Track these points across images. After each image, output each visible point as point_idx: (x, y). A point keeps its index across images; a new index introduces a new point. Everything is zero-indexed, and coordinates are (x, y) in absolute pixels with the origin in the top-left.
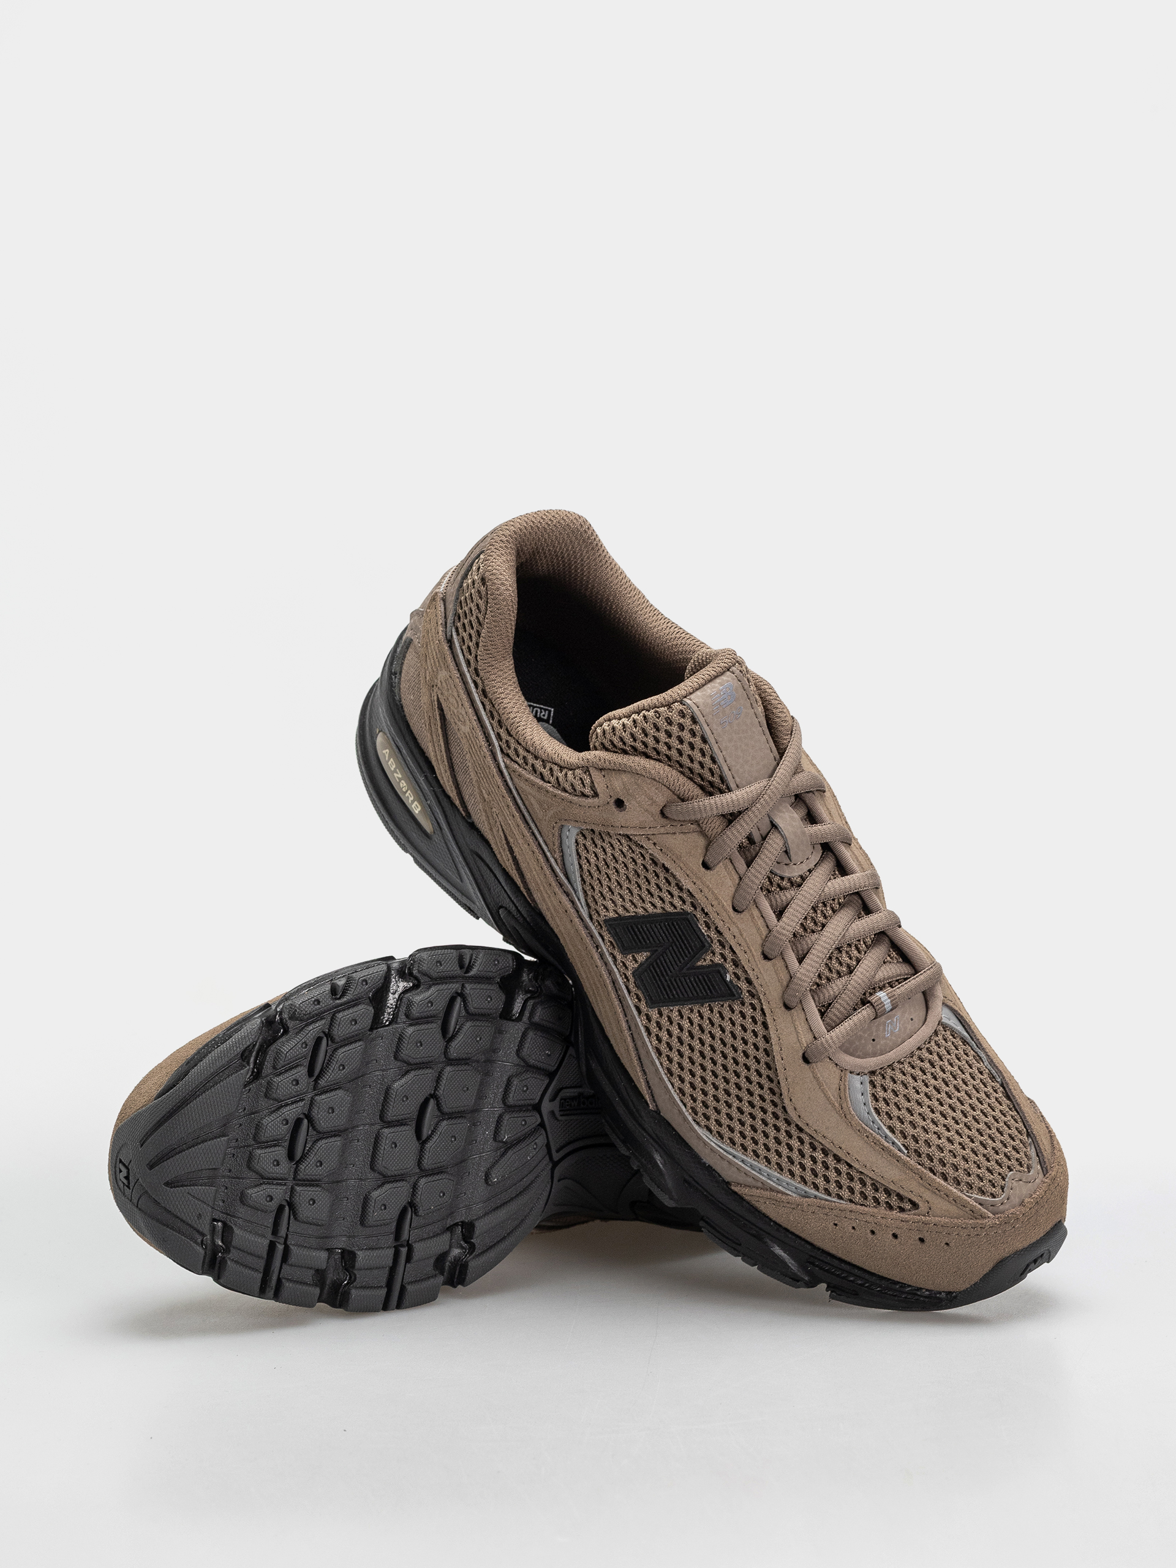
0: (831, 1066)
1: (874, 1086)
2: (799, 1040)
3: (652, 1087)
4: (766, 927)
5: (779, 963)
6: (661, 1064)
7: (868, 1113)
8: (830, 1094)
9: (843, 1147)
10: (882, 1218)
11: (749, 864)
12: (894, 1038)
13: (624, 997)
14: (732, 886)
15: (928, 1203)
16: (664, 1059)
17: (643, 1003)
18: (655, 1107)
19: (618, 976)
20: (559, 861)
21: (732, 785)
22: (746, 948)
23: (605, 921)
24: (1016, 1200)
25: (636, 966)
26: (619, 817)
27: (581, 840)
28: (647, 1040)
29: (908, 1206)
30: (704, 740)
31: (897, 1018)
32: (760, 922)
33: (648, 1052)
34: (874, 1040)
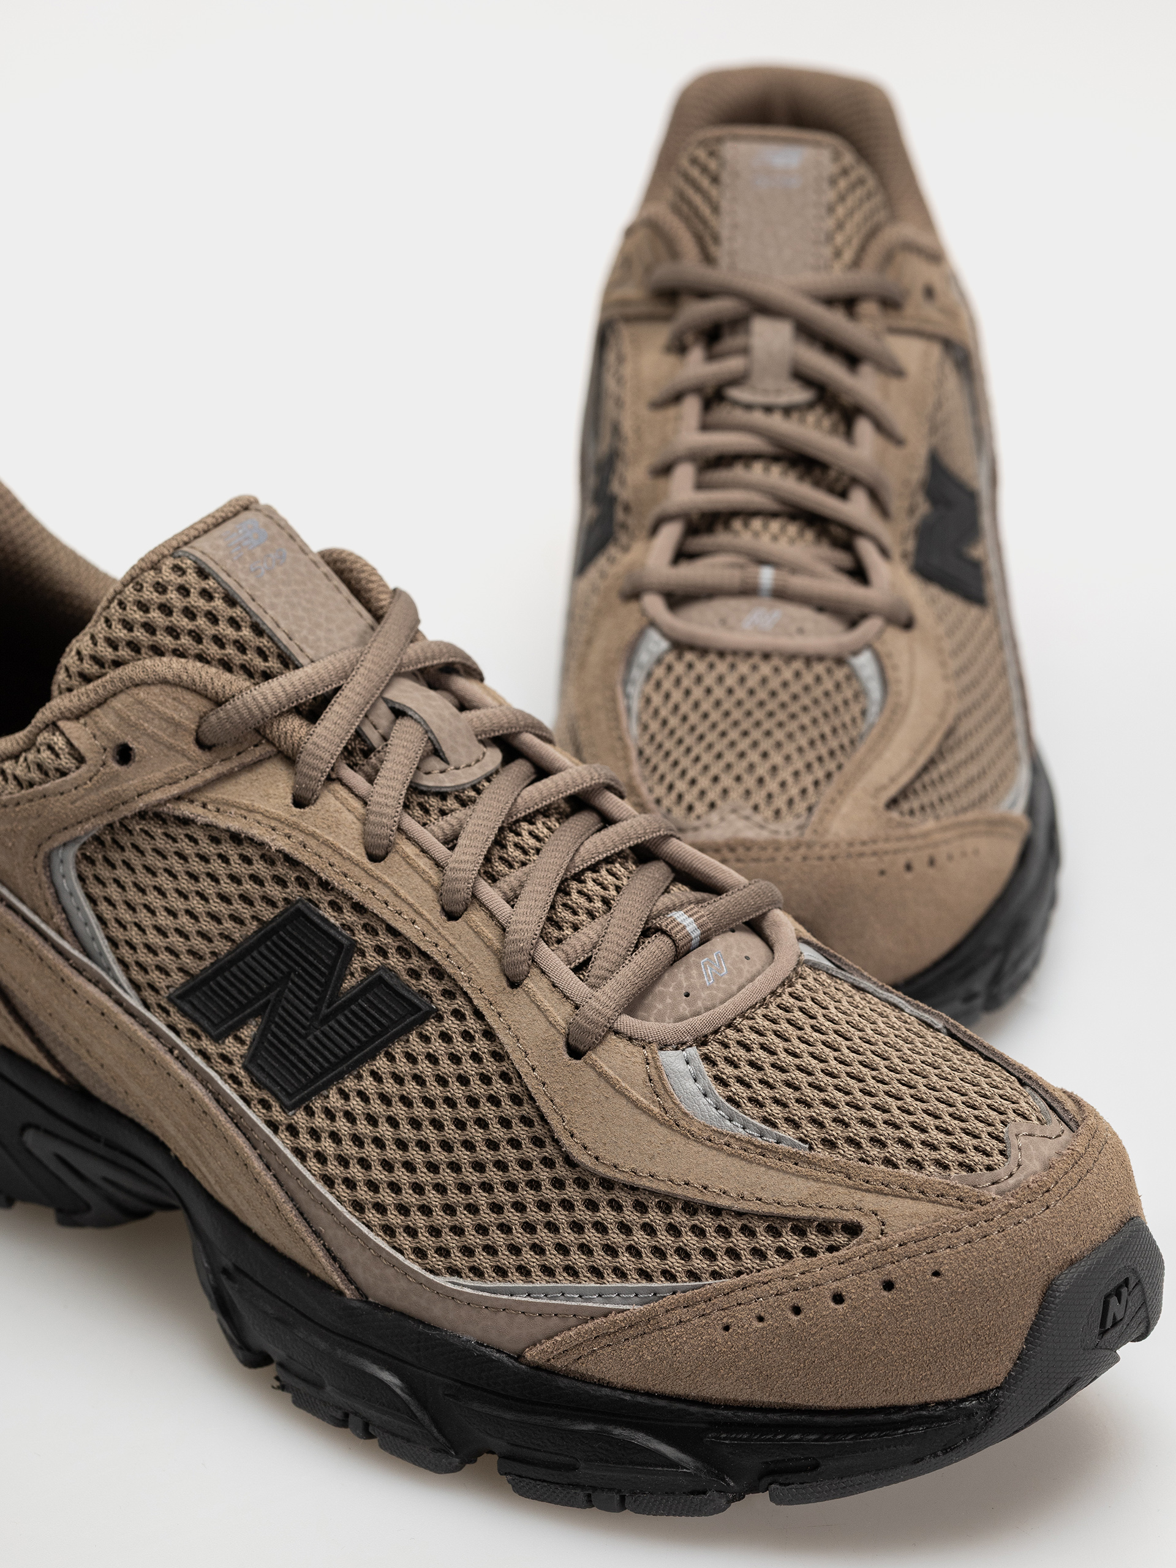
0: (622, 1045)
1: (714, 1064)
2: (550, 1022)
3: (338, 1255)
4: (435, 867)
5: (476, 916)
6: (338, 1198)
7: (717, 1109)
8: (635, 1094)
9: (691, 1178)
10: (803, 1273)
11: (371, 780)
12: (723, 986)
13: (243, 1114)
14: (355, 820)
15: (876, 1215)
16: (341, 1189)
17: (276, 1107)
18: (356, 1293)
19: (220, 1082)
20: (64, 929)
21: (302, 660)
22: (414, 916)
23: (170, 999)
24: (1036, 1165)
25: (244, 1050)
26: (132, 778)
27: (88, 871)
28: (300, 1167)
29: (840, 1238)
30: (231, 600)
31: (717, 955)
32: (423, 863)
33: (311, 1188)
34: (687, 995)
